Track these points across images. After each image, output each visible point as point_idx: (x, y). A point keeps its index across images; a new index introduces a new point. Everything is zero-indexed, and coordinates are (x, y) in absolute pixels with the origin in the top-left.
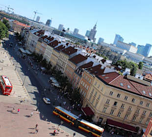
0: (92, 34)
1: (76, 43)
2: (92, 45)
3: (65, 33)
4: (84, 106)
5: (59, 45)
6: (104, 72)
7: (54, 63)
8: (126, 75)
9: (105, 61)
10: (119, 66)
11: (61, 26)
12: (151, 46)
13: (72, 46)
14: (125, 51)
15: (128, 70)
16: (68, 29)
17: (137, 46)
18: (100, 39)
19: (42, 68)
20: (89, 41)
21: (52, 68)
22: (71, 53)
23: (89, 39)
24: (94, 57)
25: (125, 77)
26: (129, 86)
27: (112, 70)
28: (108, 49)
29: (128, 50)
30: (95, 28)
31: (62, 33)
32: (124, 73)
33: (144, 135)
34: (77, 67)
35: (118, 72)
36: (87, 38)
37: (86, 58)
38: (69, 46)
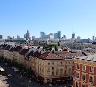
0: (27, 36)
1: (20, 44)
2: (29, 42)
3: (12, 40)
4: (37, 76)
5: (11, 47)
6: (41, 54)
7: (11, 59)
8: (53, 51)
9: (39, 48)
10: (48, 48)
11: (8, 37)
12: (60, 32)
13: (19, 46)
14: (48, 39)
15: (53, 49)
16: (13, 37)
17: (53, 35)
18: (33, 37)
19: (6, 64)
20: (27, 40)
21: (11, 62)
22: (19, 50)
23: (27, 39)
24: (33, 47)
25: (53, 53)
26: (57, 57)
27: (45, 51)
28: (39, 41)
29: (49, 38)
30: (28, 32)
31: (11, 40)
32: (52, 51)
33: (74, 79)
34: (25, 57)
35: (48, 51)
36: (25, 39)
37: (28, 50)
38: (17, 46)
